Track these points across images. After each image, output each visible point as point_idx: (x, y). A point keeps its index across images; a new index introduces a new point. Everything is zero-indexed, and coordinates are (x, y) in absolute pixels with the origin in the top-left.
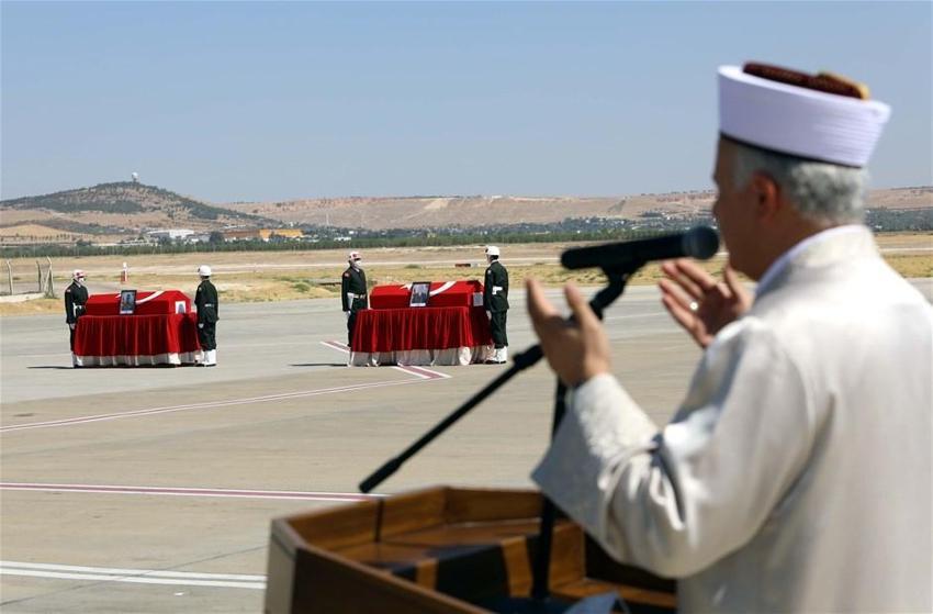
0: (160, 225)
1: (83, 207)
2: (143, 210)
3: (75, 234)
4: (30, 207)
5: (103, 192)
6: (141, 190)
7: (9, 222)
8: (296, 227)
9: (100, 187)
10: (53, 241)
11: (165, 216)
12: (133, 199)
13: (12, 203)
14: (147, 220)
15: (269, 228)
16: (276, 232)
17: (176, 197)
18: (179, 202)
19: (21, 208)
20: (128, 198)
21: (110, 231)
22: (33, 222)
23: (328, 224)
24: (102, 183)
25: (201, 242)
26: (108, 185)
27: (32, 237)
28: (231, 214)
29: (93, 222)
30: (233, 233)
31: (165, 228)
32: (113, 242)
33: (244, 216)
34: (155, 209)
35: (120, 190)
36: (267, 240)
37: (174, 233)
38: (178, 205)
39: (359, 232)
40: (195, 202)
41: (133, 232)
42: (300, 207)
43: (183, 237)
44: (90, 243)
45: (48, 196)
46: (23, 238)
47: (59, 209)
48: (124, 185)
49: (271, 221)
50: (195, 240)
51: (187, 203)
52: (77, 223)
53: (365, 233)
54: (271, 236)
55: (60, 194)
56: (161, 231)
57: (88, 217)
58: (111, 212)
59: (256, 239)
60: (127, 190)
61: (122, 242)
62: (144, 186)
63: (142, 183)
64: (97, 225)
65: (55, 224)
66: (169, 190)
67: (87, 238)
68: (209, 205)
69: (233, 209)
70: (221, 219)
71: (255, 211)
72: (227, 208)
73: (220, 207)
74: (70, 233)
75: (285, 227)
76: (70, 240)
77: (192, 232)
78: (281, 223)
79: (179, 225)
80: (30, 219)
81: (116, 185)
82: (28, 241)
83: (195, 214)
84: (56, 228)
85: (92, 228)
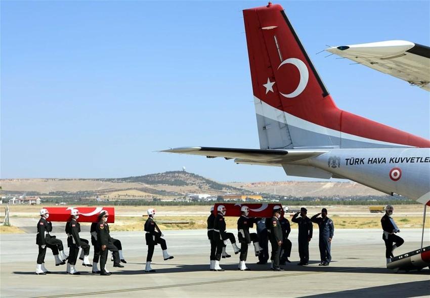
0: (195, 192)
1: (159, 182)
2: (187, 184)
3: (154, 195)
4: (133, 182)
5: (168, 175)
6: (187, 175)
7: (123, 188)
8: (260, 194)
9: (167, 173)
10: (144, 198)
11: (197, 188)
12: (182, 179)
13: (125, 179)
14: (189, 189)
15: (247, 195)
16: (249, 197)
17: (203, 179)
18: (204, 181)
19: (129, 182)
20: (180, 179)
21: (170, 194)
22: (134, 189)
23: (275, 193)
24: (168, 171)
25: (212, 200)
26: (171, 172)
27: (133, 196)
28: (229, 187)
29: (163, 189)
30: (229, 197)
31: (197, 193)
32: (170, 199)
33: (235, 189)
34: (192, 184)
35: (177, 174)
36: (244, 200)
37: (201, 196)
38: (204, 183)
39: (290, 198)
40: (212, 181)
41: (182, 195)
42: (263, 185)
43: (205, 198)
44: (160, 199)
45: (142, 177)
46: (129, 196)
47: (148, 183)
48: (179, 172)
49: (248, 191)
50: (209, 200)
51: (208, 182)
52: (155, 190)
53: (292, 198)
54: (246, 199)
55: (148, 176)
56: (195, 195)
57: (160, 187)
58: (172, 185)
59: (239, 200)
60: (180, 175)
61: (175, 199)
62: (188, 173)
63: (187, 171)
64: (165, 191)
65: (145, 190)
66: (200, 176)
67: (159, 197)
68: (219, 183)
69: (230, 185)
70: (224, 190)
71: (242, 187)
72: (227, 185)
73: (224, 184)
74: (151, 195)
75: (254, 194)
76: (151, 198)
77: (210, 196)
78: (253, 192)
79: (204, 192)
80: (133, 187)
81: (175, 172)
82: (131, 198)
83: (212, 187)
84: (145, 192)
85: (163, 193)
